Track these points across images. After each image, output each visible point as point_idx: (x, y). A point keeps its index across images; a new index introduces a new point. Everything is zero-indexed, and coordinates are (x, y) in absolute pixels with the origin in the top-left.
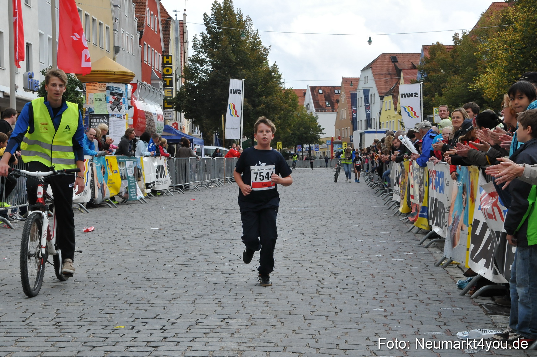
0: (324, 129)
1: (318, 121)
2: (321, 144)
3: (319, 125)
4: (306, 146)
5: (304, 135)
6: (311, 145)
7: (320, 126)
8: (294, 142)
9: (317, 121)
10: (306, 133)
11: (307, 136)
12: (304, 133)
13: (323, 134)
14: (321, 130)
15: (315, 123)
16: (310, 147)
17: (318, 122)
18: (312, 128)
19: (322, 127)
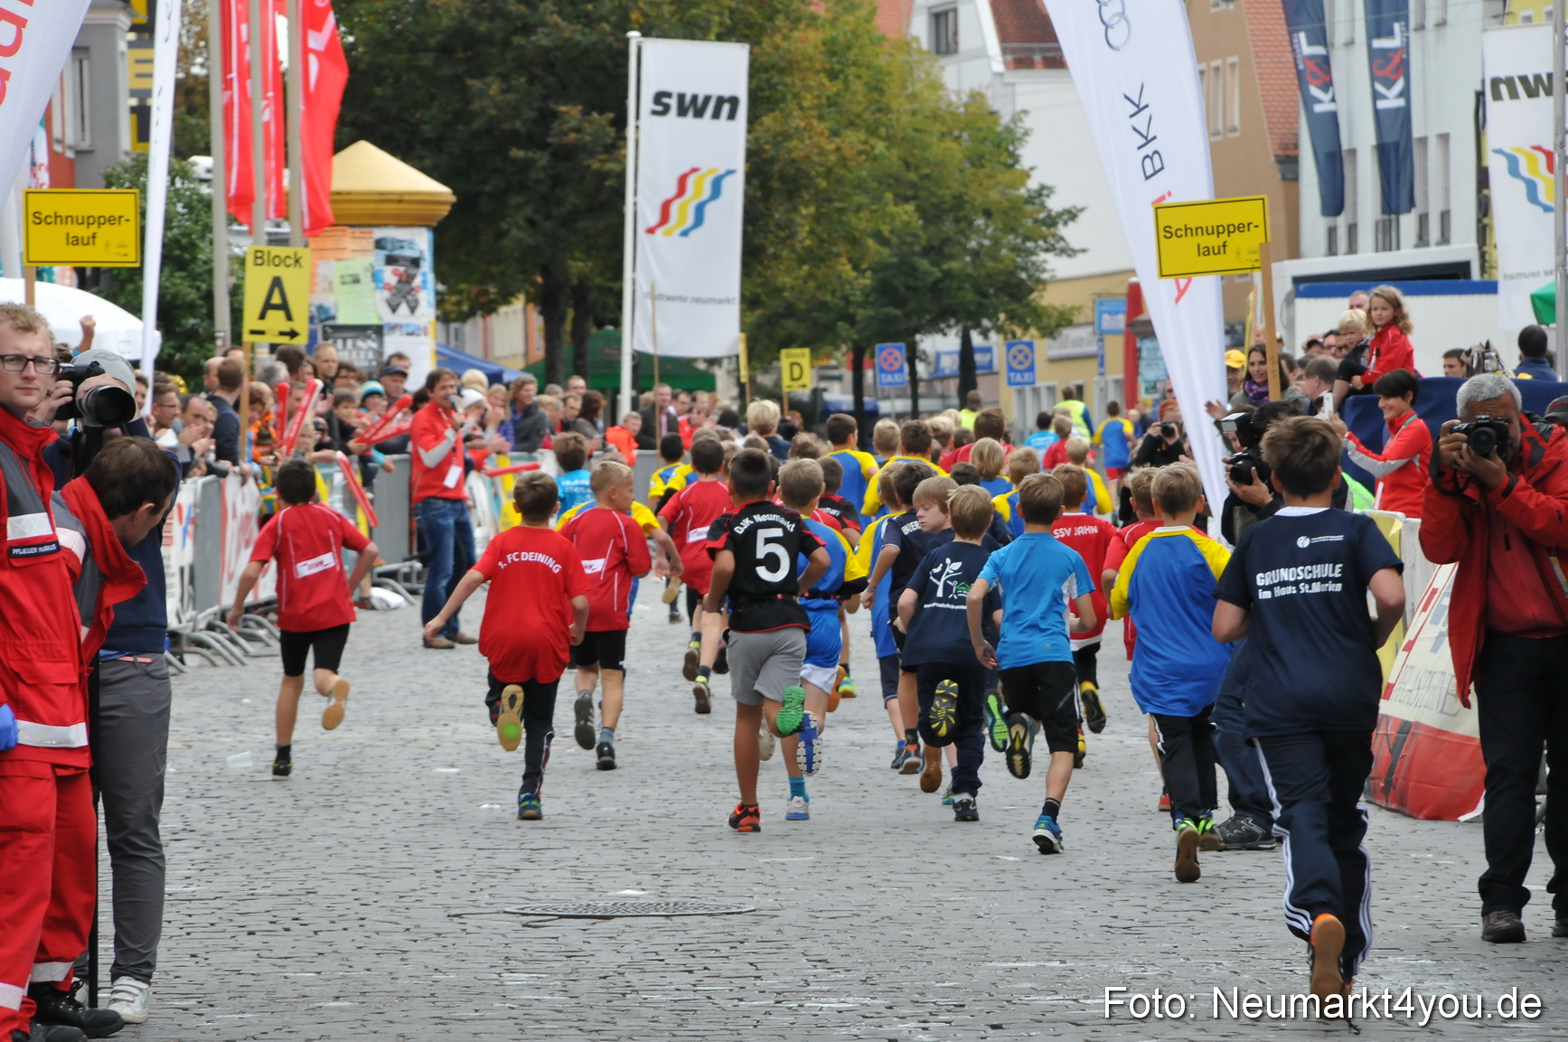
0: (1071, 215)
1: (1028, 155)
2: (1049, 332)
3: (1033, 184)
4: (941, 345)
5: (924, 264)
6: (976, 339)
7: (1044, 191)
8: (851, 320)
9: (1016, 159)
10: (935, 252)
11: (948, 274)
12: (928, 251)
13: (1069, 252)
14: (1051, 221)
15: (1006, 177)
16: (967, 351)
17: (1025, 163)
18: (988, 214)
19: (1055, 204)
